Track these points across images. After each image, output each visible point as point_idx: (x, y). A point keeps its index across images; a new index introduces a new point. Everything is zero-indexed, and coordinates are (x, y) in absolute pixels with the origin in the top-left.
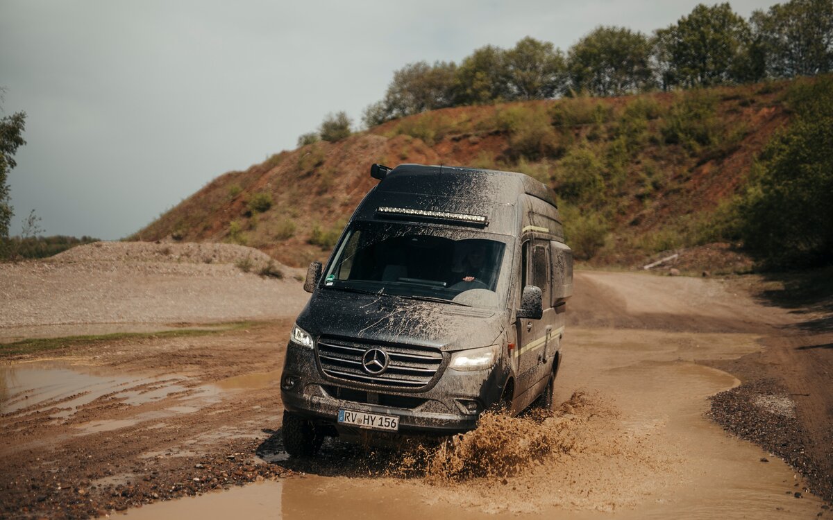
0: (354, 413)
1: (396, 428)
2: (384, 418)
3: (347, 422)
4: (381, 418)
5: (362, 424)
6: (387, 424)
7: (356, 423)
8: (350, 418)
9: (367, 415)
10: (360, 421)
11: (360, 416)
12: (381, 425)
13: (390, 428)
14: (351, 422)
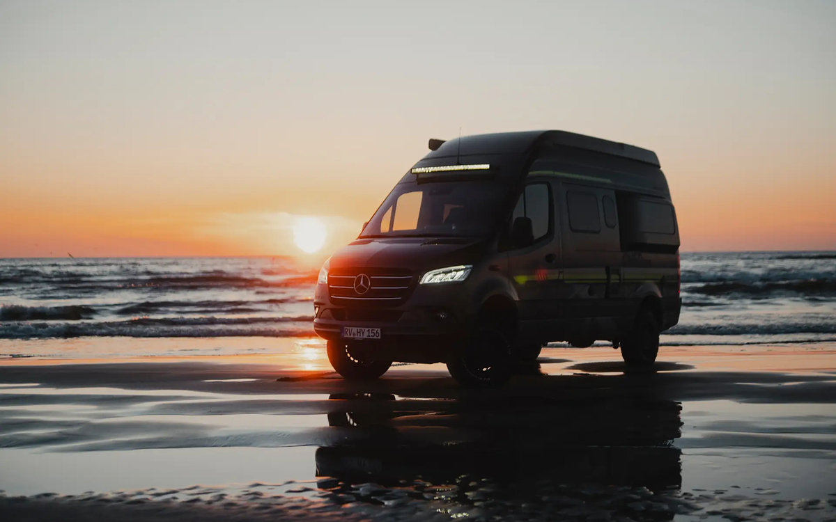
0: (351, 328)
1: (379, 338)
2: (371, 329)
3: (346, 336)
4: (369, 330)
5: (356, 336)
6: (373, 334)
7: (352, 336)
8: (348, 333)
9: (359, 329)
10: (354, 334)
11: (355, 330)
12: (369, 336)
13: (375, 337)
14: (349, 336)
